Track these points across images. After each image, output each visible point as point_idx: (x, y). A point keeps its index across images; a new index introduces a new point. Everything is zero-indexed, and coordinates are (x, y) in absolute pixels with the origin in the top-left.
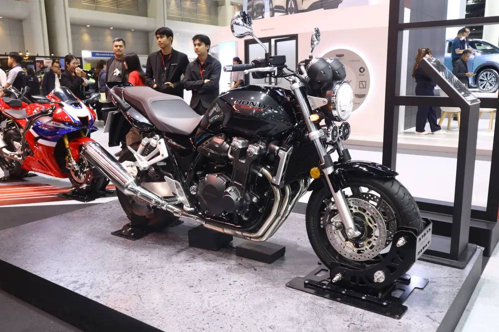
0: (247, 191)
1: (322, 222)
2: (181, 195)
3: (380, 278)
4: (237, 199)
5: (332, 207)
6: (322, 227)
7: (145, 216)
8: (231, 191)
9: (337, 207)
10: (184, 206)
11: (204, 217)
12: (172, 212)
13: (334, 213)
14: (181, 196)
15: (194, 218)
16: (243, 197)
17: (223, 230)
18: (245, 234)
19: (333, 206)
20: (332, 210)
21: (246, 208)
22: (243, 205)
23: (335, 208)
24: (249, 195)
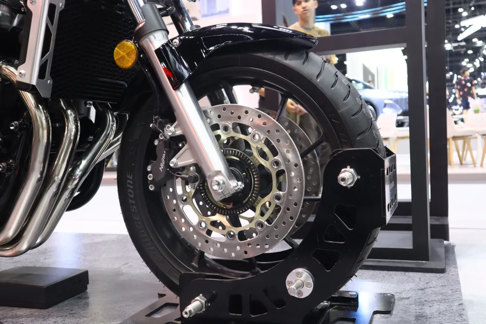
1: (150, 177)
3: (302, 285)
5: (171, 130)
6: (152, 188)
9: (183, 129)
13: (177, 143)
19: (172, 128)
20: (171, 137)
23: (179, 132)
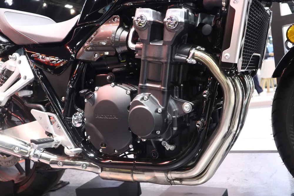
0: (171, 96)
2: (59, 133)
4: (156, 111)
7: (13, 181)
8: (143, 99)
10: (66, 148)
11: (99, 160)
12: (48, 163)
14: (59, 135)
15: (83, 166)
16: (166, 107)
17: (132, 176)
18: (173, 175)
21: (172, 126)
22: (167, 120)
24: (176, 101)
